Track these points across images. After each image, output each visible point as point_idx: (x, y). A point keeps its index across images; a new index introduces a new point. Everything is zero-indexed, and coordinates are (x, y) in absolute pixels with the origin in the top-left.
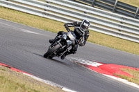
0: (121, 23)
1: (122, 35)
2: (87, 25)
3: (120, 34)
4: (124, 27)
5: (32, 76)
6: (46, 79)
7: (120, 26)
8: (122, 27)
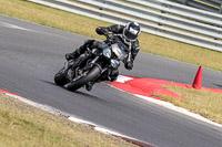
0: (163, 12)
1: (164, 31)
2: (136, 32)
3: (161, 31)
4: (167, 19)
5: (20, 98)
6: (42, 103)
7: (160, 17)
8: (163, 18)
